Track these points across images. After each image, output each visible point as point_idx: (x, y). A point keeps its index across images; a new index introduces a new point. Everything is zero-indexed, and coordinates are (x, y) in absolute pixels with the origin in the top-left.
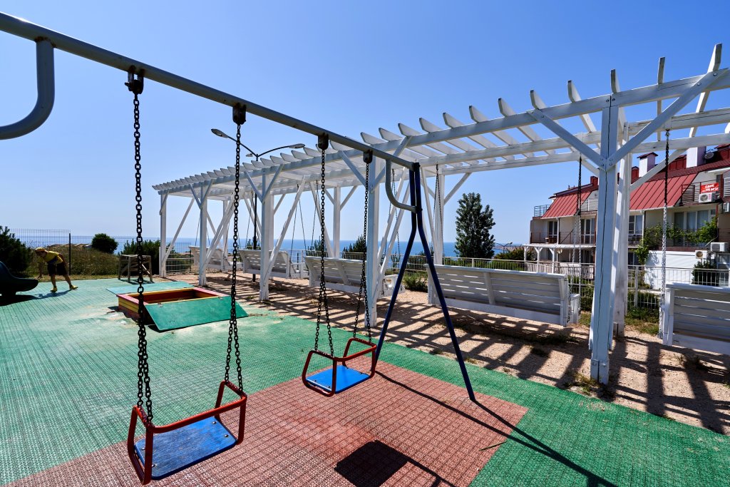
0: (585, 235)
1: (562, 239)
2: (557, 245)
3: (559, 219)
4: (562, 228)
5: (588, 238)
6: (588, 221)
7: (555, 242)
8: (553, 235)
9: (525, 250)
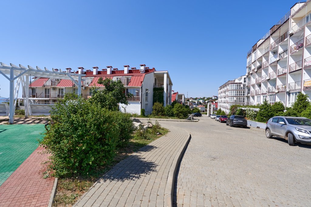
0: (47, 94)
1: (37, 96)
2: (35, 98)
3: (36, 88)
4: (38, 92)
5: (48, 96)
6: (48, 89)
7: (35, 97)
8: (34, 94)
9: (19, 100)
